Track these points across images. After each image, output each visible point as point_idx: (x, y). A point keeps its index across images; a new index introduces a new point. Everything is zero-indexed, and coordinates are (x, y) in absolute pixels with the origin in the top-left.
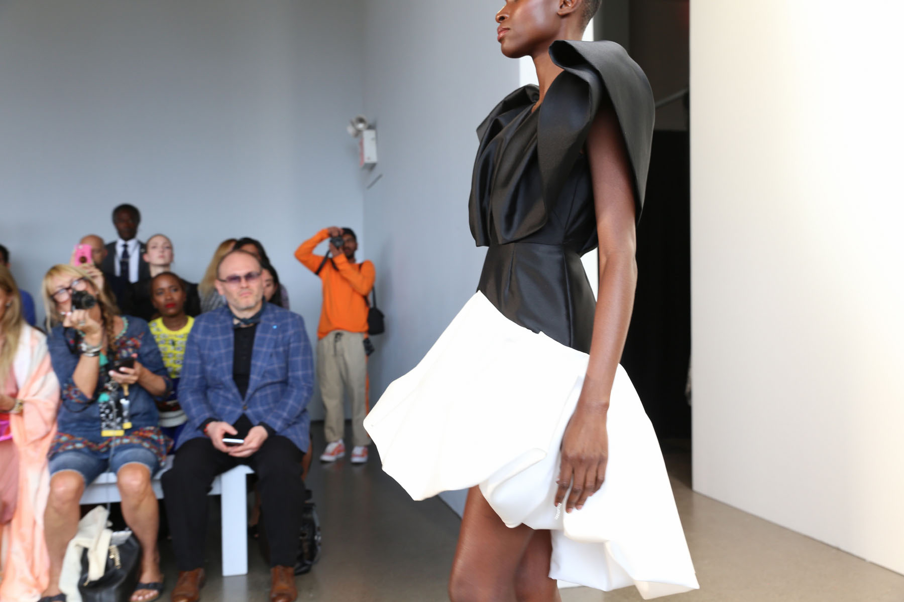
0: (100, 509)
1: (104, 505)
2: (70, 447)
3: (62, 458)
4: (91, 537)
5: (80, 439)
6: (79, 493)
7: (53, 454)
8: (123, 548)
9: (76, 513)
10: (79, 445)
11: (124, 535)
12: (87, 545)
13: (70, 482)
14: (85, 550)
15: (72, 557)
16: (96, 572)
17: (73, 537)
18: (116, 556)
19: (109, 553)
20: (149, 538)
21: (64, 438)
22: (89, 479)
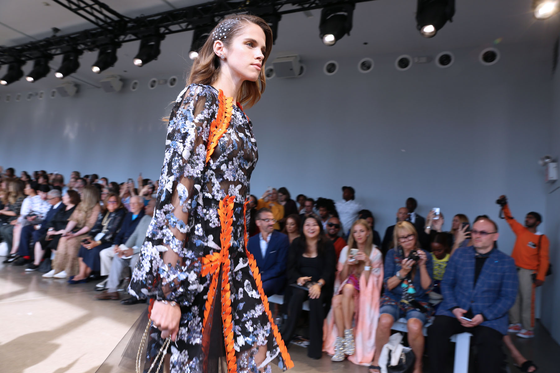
0: (398, 334)
1: (401, 333)
2: (389, 303)
3: (385, 308)
4: (393, 345)
5: (393, 300)
6: (391, 324)
7: (382, 305)
8: (407, 355)
9: (389, 333)
10: (393, 303)
11: (408, 349)
12: (392, 349)
13: (387, 319)
14: (390, 351)
15: (385, 352)
16: (394, 362)
17: (386, 344)
18: (403, 357)
19: (401, 355)
20: (419, 354)
21: (387, 299)
22: (396, 319)
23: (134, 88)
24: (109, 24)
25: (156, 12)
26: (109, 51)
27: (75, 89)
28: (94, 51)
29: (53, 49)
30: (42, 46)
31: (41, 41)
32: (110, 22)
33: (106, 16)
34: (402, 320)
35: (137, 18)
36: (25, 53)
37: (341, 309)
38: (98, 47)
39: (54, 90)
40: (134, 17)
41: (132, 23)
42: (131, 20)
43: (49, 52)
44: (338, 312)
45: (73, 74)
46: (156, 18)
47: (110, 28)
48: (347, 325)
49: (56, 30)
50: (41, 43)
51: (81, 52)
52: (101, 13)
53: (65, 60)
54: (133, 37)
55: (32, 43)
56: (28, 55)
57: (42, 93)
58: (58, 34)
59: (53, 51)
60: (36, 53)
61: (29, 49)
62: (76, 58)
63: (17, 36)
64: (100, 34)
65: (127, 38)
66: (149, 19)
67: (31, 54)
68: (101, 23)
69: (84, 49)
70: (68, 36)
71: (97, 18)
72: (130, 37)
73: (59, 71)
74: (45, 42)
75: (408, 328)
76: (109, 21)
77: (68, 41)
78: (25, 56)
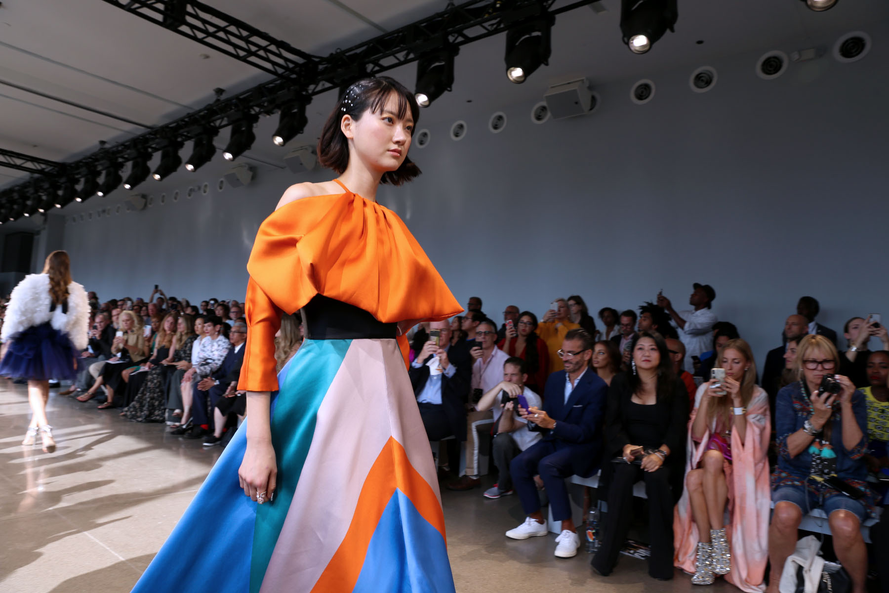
0: (811, 538)
1: (818, 536)
3: (783, 490)
4: (805, 558)
8: (834, 575)
9: (794, 534)
10: (797, 483)
11: (834, 565)
12: (802, 564)
14: (801, 568)
15: (790, 569)
16: (811, 589)
17: (790, 555)
18: (827, 581)
19: (822, 577)
21: (784, 475)
22: (805, 512)
24: (292, 71)
25: (358, 42)
26: (295, 110)
27: (251, 174)
28: (273, 113)
29: (218, 119)
30: (203, 117)
31: (200, 111)
32: (293, 68)
33: (286, 60)
34: (816, 513)
35: (332, 54)
36: (181, 131)
37: (703, 494)
38: (278, 107)
39: (222, 179)
40: (326, 54)
41: (324, 64)
42: (322, 60)
43: (212, 124)
44: (697, 499)
45: (247, 153)
46: (358, 51)
47: (294, 76)
48: (715, 522)
49: (219, 91)
50: (202, 114)
51: (256, 118)
52: (280, 56)
53: (234, 133)
54: (328, 85)
55: (189, 116)
56: (185, 134)
57: (206, 186)
58: (223, 97)
59: (218, 123)
60: (196, 129)
61: (187, 124)
62: (250, 128)
63: (170, 108)
64: (280, 87)
65: (319, 88)
66: (347, 54)
67: (188, 133)
68: (280, 71)
69: (260, 113)
70: (237, 97)
71: (274, 64)
72: (323, 85)
73: (228, 151)
74: (206, 112)
75: (832, 527)
76: (291, 65)
77: (236, 105)
78: (182, 135)
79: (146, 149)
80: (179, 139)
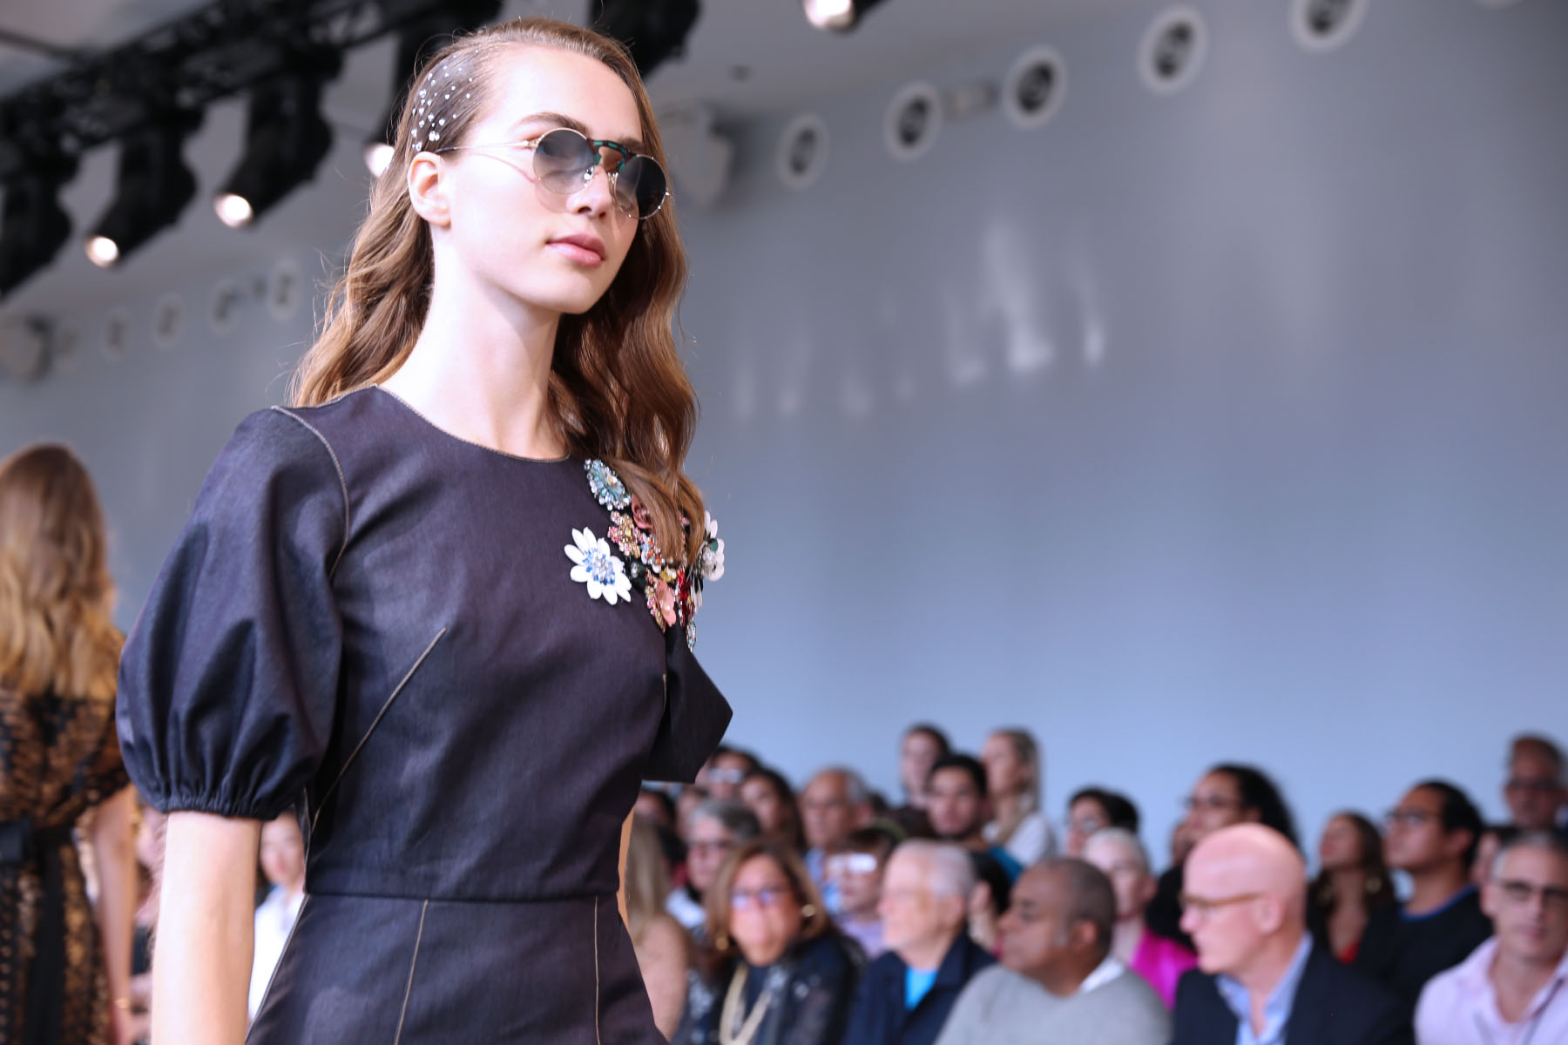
23: (798, 166)
29: (341, 12)
36: (194, 64)
43: (317, 35)
59: (338, 29)
60: (255, 57)
61: (215, 36)
67: (222, 70)
73: (381, 137)
78: (195, 81)
79: (53, 139)
80: (186, 98)
